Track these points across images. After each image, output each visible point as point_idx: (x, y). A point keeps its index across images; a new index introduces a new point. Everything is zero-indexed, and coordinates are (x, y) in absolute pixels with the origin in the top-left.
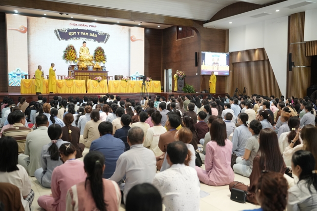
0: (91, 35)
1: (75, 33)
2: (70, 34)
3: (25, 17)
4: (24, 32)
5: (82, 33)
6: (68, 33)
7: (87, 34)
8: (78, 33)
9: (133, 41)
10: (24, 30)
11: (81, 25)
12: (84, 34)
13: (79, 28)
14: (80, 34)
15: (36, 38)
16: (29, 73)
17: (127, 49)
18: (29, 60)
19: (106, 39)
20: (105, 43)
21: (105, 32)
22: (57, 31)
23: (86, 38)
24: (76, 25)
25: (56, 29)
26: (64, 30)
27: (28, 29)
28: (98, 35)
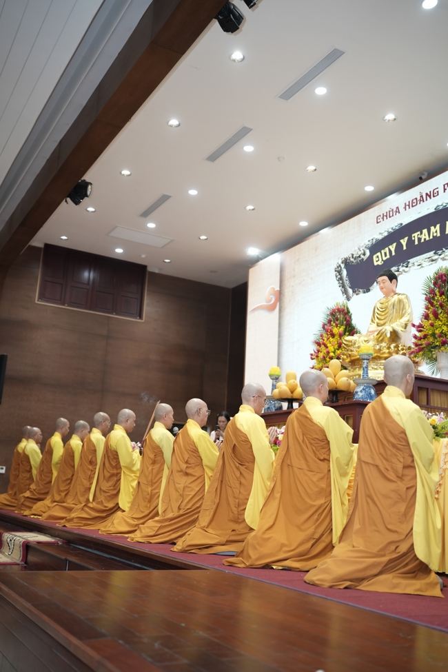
1: (393, 247)
2: (378, 259)
4: (271, 308)
5: (416, 236)
6: (371, 258)
7: (436, 231)
8: (404, 242)
10: (273, 300)
11: (412, 204)
12: (425, 235)
13: (405, 222)
14: (410, 242)
22: (343, 266)
23: (431, 253)
24: (398, 211)
25: (340, 262)
26: (360, 253)
27: (280, 295)
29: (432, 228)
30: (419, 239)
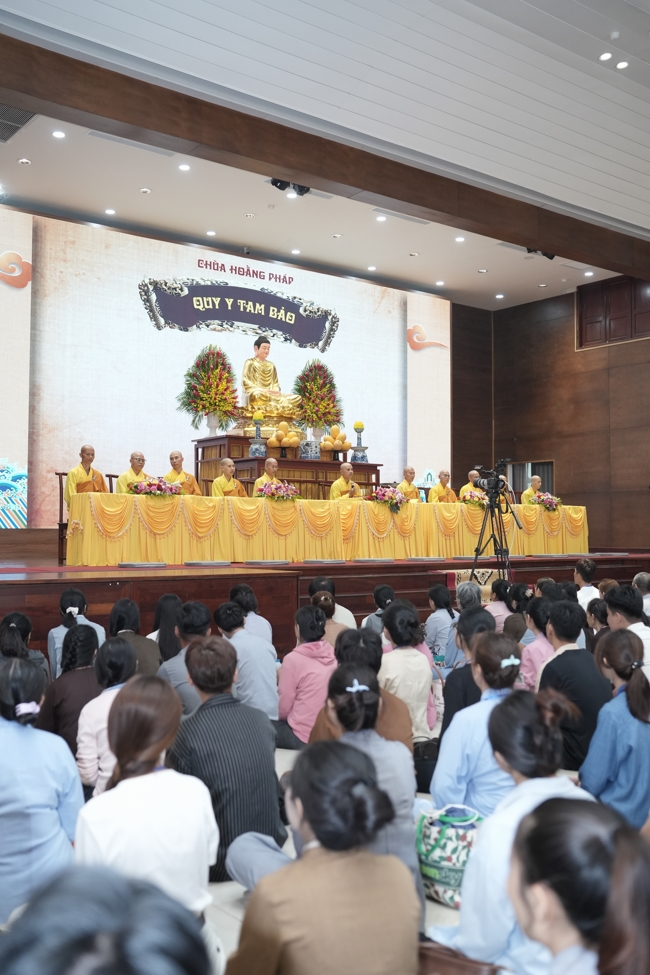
0: (273, 313)
1: (217, 301)
2: (200, 304)
3: (26, 220)
4: (18, 284)
5: (241, 302)
6: (189, 298)
7: (260, 308)
8: (229, 302)
9: (416, 347)
10: (17, 273)
11: (239, 271)
12: (250, 307)
13: (232, 283)
14: (235, 304)
15: (64, 314)
16: (30, 470)
17: (396, 378)
18: (32, 410)
19: (325, 335)
20: (323, 350)
21: (324, 307)
22: (151, 288)
23: (256, 327)
24: (223, 267)
25: (147, 281)
26: (175, 285)
28: (298, 315)
29: (258, 305)
30: (245, 308)
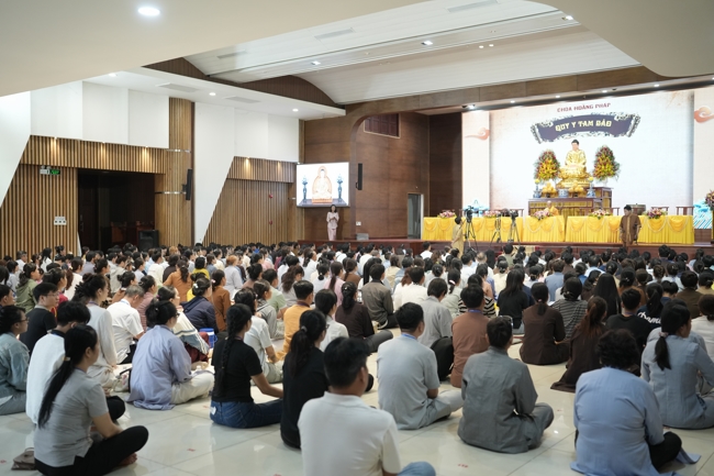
0: (598, 123)
1: (567, 125)
2: (559, 128)
3: (487, 113)
4: (484, 138)
5: (580, 123)
6: (554, 127)
7: (591, 123)
8: (574, 124)
9: (701, 120)
10: (484, 134)
11: (578, 108)
12: (585, 124)
13: (575, 115)
14: (577, 125)
15: (501, 145)
16: (489, 206)
17: (685, 142)
18: (491, 184)
19: (631, 128)
20: (629, 136)
21: (630, 113)
22: (536, 127)
23: (588, 132)
24: (570, 109)
25: (534, 124)
26: (547, 123)
27: (490, 132)
28: (614, 122)
29: (589, 122)
30: (582, 125)
